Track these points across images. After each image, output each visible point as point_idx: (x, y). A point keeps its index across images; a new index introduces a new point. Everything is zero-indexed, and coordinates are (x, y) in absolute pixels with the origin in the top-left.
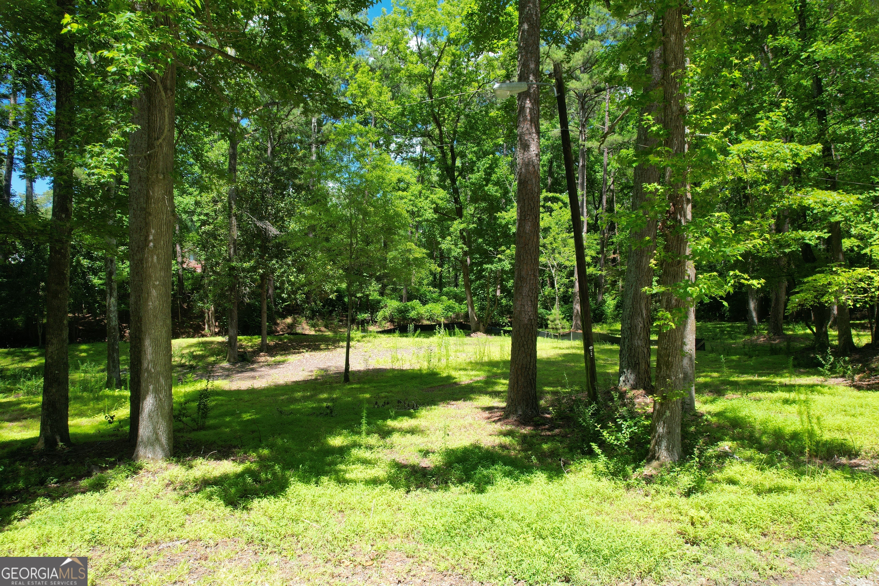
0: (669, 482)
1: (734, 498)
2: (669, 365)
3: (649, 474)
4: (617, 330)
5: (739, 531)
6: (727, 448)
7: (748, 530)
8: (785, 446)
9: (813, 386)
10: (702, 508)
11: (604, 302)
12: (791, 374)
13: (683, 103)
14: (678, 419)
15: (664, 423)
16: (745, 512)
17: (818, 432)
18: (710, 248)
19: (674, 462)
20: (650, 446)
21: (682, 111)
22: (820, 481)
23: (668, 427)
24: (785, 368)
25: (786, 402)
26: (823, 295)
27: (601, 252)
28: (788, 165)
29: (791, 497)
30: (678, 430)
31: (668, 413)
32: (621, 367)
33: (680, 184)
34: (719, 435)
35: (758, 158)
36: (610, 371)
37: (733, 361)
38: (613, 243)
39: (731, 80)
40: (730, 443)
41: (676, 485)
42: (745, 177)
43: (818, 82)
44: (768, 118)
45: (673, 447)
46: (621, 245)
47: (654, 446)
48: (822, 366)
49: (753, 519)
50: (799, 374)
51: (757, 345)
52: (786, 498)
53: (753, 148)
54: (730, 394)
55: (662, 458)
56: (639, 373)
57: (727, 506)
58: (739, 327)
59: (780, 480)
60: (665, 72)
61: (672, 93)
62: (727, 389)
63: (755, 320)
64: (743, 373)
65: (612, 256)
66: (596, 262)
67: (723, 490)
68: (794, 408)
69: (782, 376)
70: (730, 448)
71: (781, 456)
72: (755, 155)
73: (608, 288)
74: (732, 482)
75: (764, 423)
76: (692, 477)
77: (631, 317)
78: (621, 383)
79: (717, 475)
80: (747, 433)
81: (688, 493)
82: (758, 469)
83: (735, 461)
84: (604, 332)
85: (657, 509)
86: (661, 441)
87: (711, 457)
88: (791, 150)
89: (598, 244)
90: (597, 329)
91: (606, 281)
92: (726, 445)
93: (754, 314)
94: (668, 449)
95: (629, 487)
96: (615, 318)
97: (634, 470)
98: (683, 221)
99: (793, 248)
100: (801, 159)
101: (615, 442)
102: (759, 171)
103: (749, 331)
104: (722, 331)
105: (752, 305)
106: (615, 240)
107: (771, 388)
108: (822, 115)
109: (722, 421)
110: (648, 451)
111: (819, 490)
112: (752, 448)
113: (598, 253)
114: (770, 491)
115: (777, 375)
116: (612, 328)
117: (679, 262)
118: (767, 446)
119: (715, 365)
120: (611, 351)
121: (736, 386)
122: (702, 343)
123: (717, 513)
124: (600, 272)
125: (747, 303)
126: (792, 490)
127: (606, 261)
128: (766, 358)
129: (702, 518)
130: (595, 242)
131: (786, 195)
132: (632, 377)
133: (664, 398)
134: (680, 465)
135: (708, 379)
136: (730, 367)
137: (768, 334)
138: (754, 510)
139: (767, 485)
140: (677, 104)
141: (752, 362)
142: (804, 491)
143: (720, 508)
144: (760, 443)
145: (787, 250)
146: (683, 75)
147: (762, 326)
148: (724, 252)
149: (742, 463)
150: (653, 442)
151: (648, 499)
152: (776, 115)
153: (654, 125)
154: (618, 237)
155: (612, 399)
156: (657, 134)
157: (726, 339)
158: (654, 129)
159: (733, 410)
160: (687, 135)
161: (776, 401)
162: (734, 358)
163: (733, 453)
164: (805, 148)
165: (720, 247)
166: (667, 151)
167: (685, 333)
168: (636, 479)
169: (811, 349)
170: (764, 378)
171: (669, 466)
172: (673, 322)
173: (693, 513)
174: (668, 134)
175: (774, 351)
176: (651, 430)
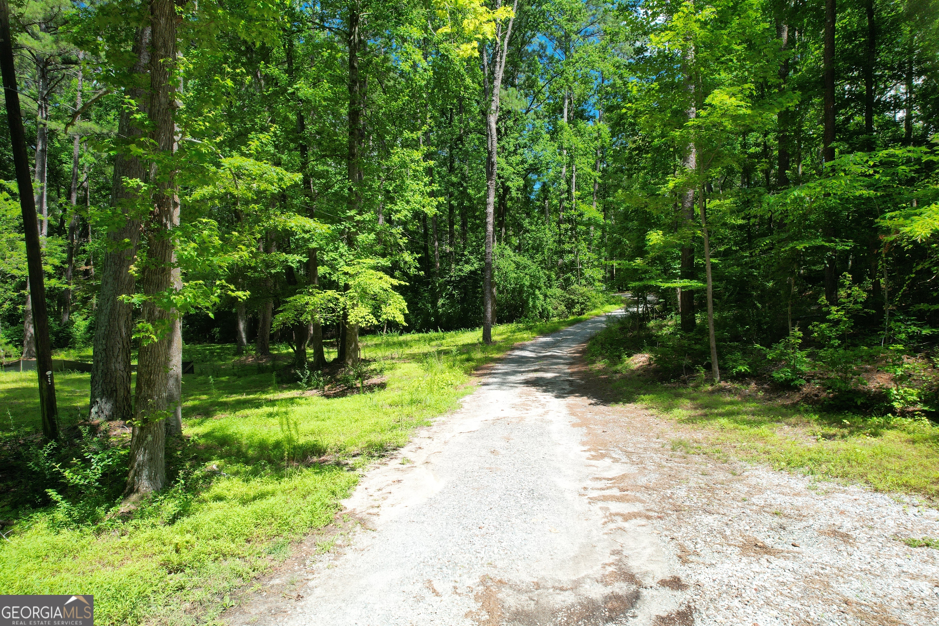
0: (150, 514)
1: (220, 514)
2: (150, 384)
3: (127, 510)
4: (88, 357)
5: (224, 545)
6: (214, 467)
7: (233, 541)
8: (269, 456)
9: (292, 399)
10: (188, 532)
11: (72, 323)
12: (276, 390)
13: (173, 96)
14: (161, 443)
15: (145, 449)
16: (231, 523)
17: (295, 437)
18: (197, 256)
19: (157, 491)
20: (129, 479)
21: (172, 106)
22: (297, 480)
23: (150, 453)
24: (270, 385)
25: (270, 415)
26: (302, 315)
27: (69, 261)
28: (274, 189)
29: (272, 500)
30: (162, 455)
31: (150, 438)
32: (93, 397)
33: (166, 184)
34: (207, 455)
35: (249, 176)
36: (79, 404)
37: (223, 382)
38: (84, 251)
39: (224, 87)
40: (218, 462)
41: (159, 515)
42: (236, 193)
43: (301, 119)
44: (259, 139)
45: (156, 475)
46: (95, 255)
47: (133, 478)
48: (301, 380)
49: (238, 528)
50: (282, 389)
51: (245, 365)
52: (268, 502)
53: (244, 164)
54: (219, 414)
55: (142, 489)
56: (116, 401)
57: (214, 523)
58: (228, 348)
59: (263, 488)
60: (153, 57)
61: (160, 82)
62: (216, 410)
63: (245, 340)
64: (232, 393)
65: (84, 268)
66: (61, 274)
67: (209, 509)
68: (275, 421)
69: (268, 393)
70: (218, 467)
71: (265, 465)
72: (246, 172)
73: (77, 306)
74: (219, 498)
75: (250, 437)
76: (177, 502)
77: (107, 337)
78: (93, 415)
79: (204, 495)
80: (234, 450)
81: (172, 521)
82: (244, 481)
83: (222, 478)
84: (72, 359)
85: (136, 546)
86: (141, 470)
87: (198, 479)
88: (278, 174)
89: (63, 252)
90: (60, 356)
91: (74, 297)
92: (214, 465)
93: (243, 335)
94: (150, 478)
95: (99, 532)
96: (86, 343)
97: (107, 510)
98: (169, 225)
99: (278, 269)
100: (285, 184)
101: (82, 482)
102: (249, 189)
103: (239, 352)
104: (212, 353)
105: (242, 326)
106: (87, 248)
107: (257, 404)
108: (303, 149)
109: (210, 442)
110: (125, 484)
111: (295, 488)
112: (239, 462)
113: (63, 262)
114: (254, 499)
115: (264, 392)
116: (83, 354)
117: (164, 270)
118: (252, 458)
119: (204, 388)
120: (80, 381)
121: (225, 406)
122: (191, 365)
123: (204, 532)
124: (66, 286)
125: (237, 325)
126: (273, 494)
127: (76, 273)
128: (253, 377)
129: (187, 542)
130: (60, 249)
131: (273, 217)
132: (107, 407)
133: (145, 421)
134: (163, 494)
135: (197, 402)
136: (219, 389)
137: (256, 354)
138: (239, 519)
139: (252, 494)
140: (166, 96)
141: (240, 382)
142: (283, 492)
143: (206, 527)
144: (246, 457)
145: (273, 271)
146: (174, 66)
147: (251, 347)
148: (212, 261)
149: (228, 478)
150: (132, 473)
151: (125, 538)
152: (265, 137)
153: (138, 111)
154: (91, 245)
155: (79, 435)
156: (141, 123)
157: (216, 361)
158: (138, 116)
159: (222, 429)
160: (176, 133)
161: (261, 416)
162: (223, 379)
163: (220, 471)
164: (289, 175)
165: (208, 256)
166: (153, 144)
167: (171, 351)
168: (110, 520)
169: (292, 366)
170: (252, 396)
171: (151, 497)
172: (156, 334)
173: (178, 539)
174: (155, 127)
175: (261, 370)
176: (128, 460)
